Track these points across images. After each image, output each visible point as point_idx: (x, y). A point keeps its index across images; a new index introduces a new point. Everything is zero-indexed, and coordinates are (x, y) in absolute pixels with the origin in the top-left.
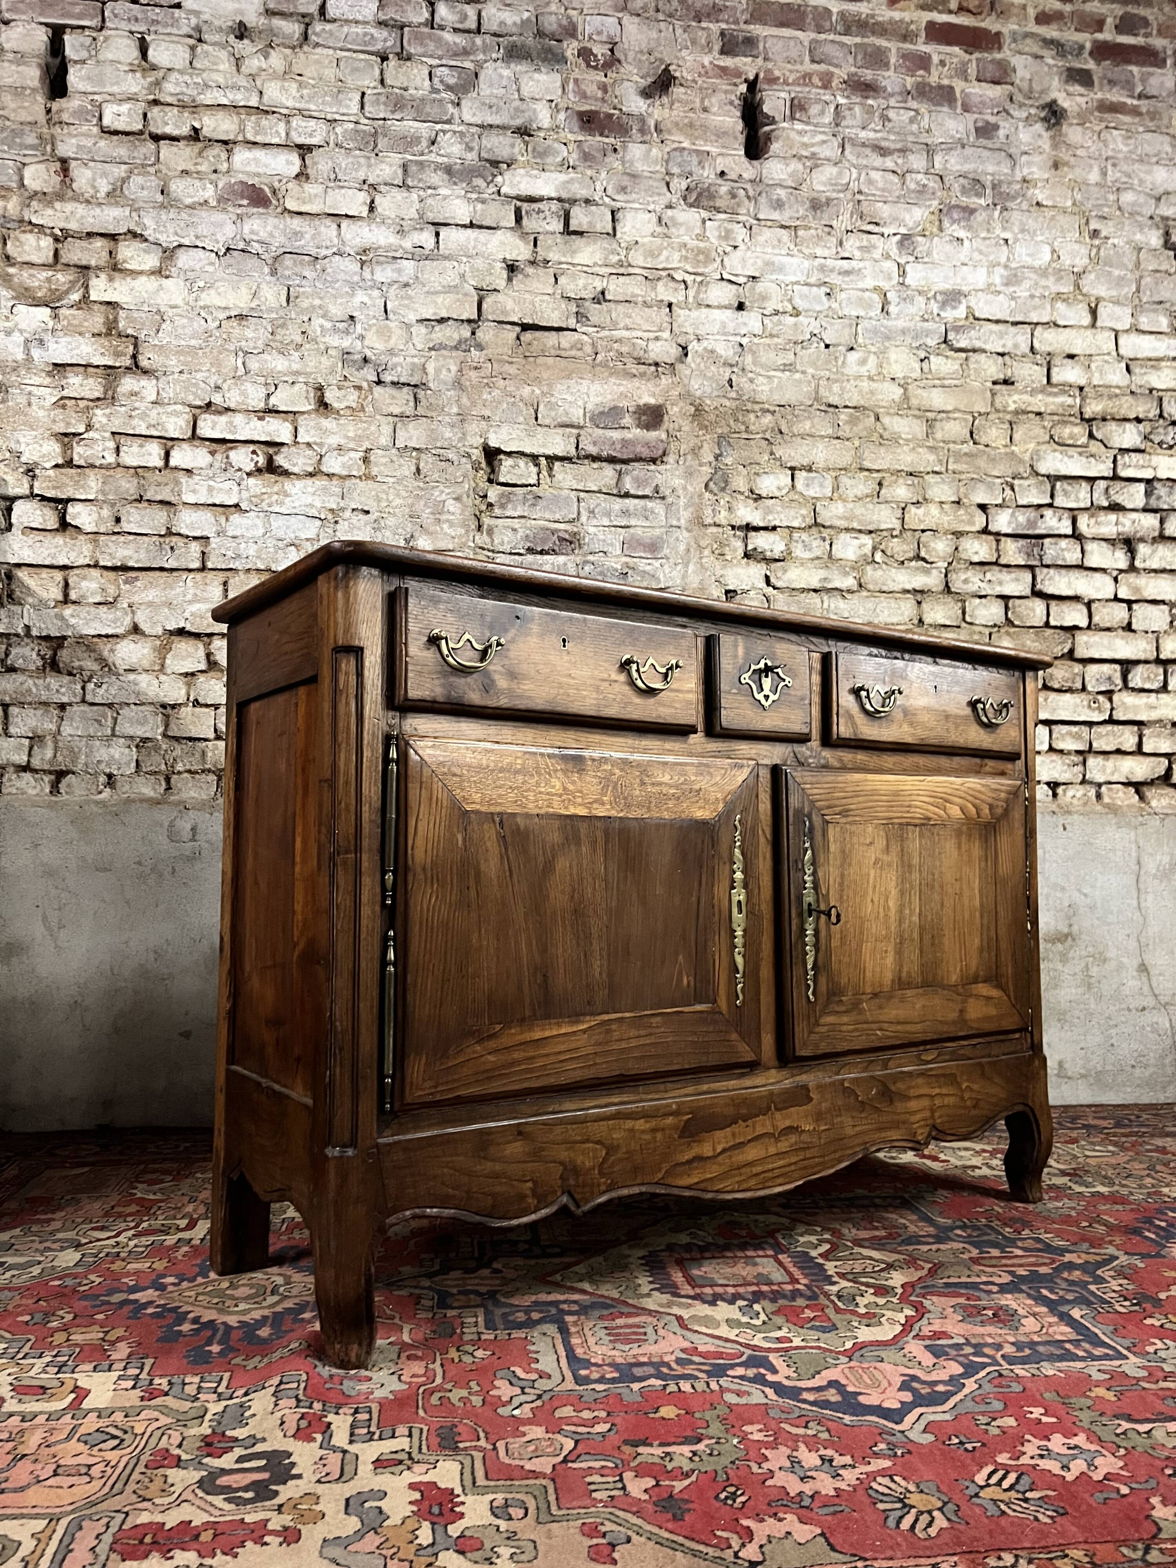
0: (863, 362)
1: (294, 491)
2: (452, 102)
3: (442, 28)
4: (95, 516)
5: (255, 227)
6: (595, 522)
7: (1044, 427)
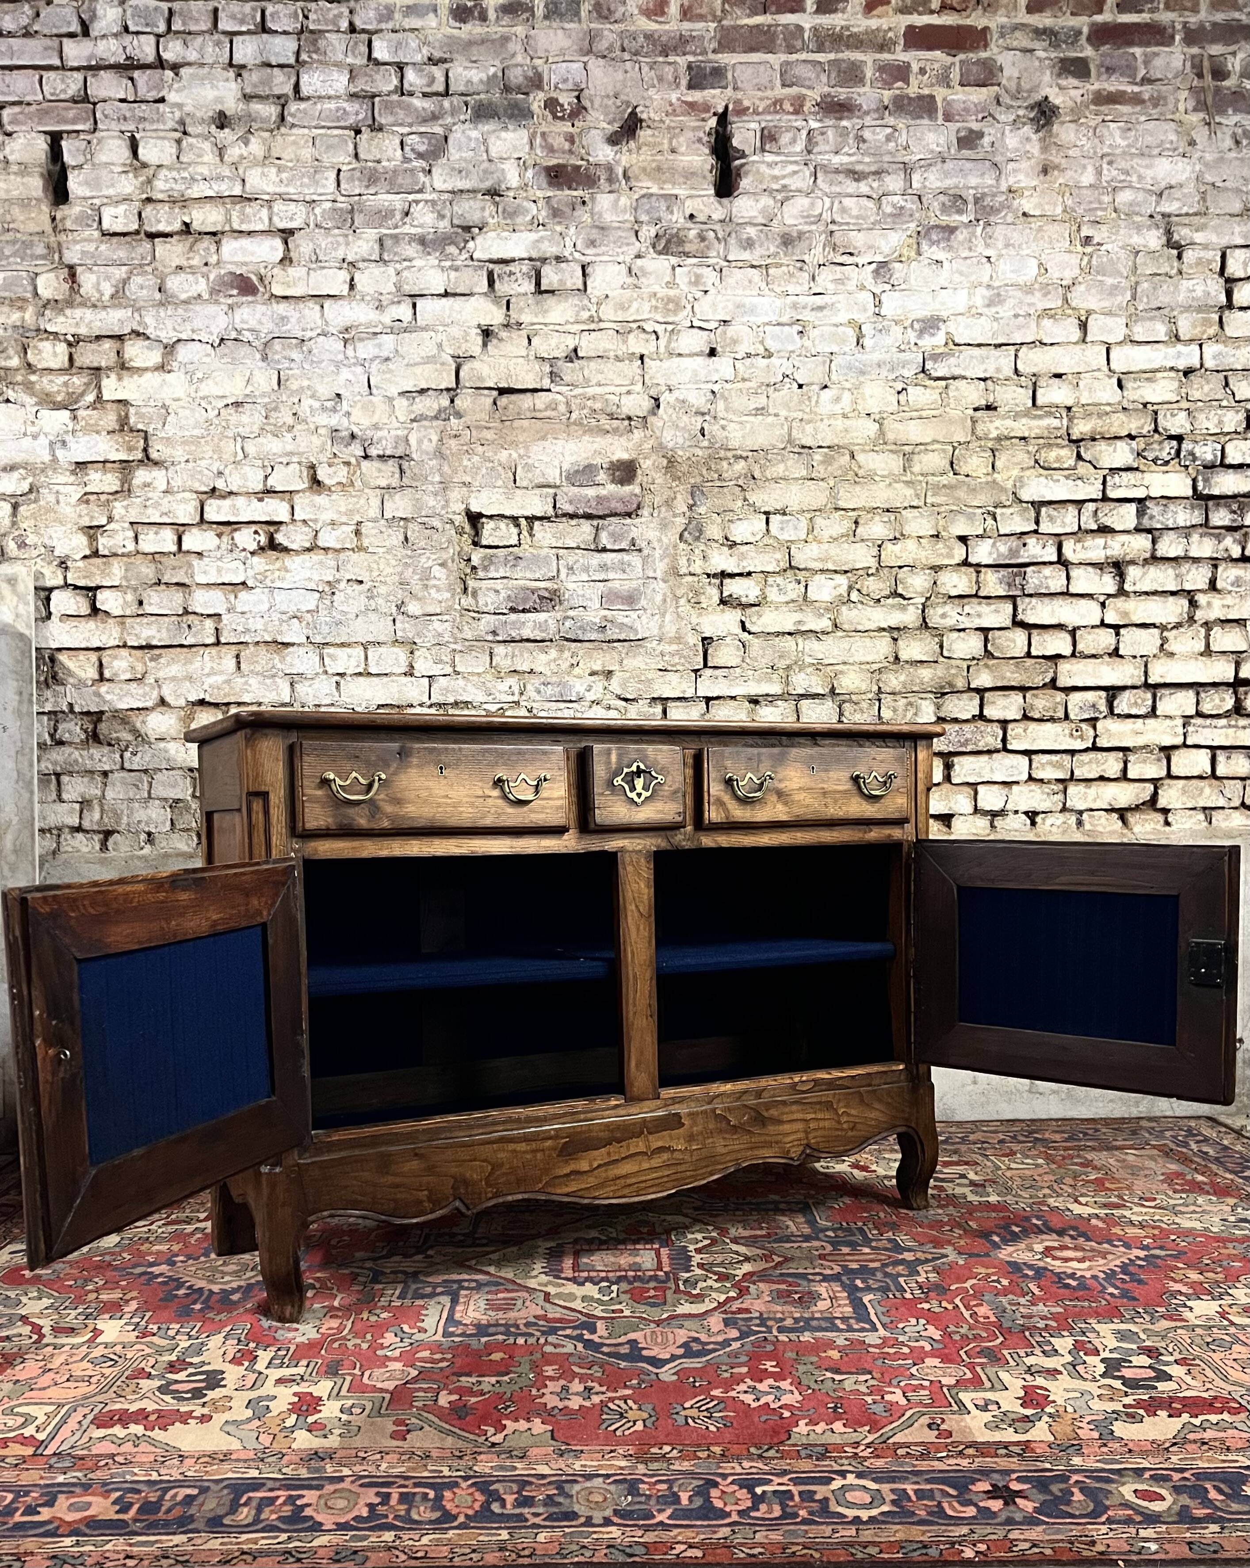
0: (838, 399)
1: (293, 566)
2: (424, 170)
3: (411, 94)
4: (121, 601)
5: (245, 316)
6: (574, 578)
7: (1028, 452)
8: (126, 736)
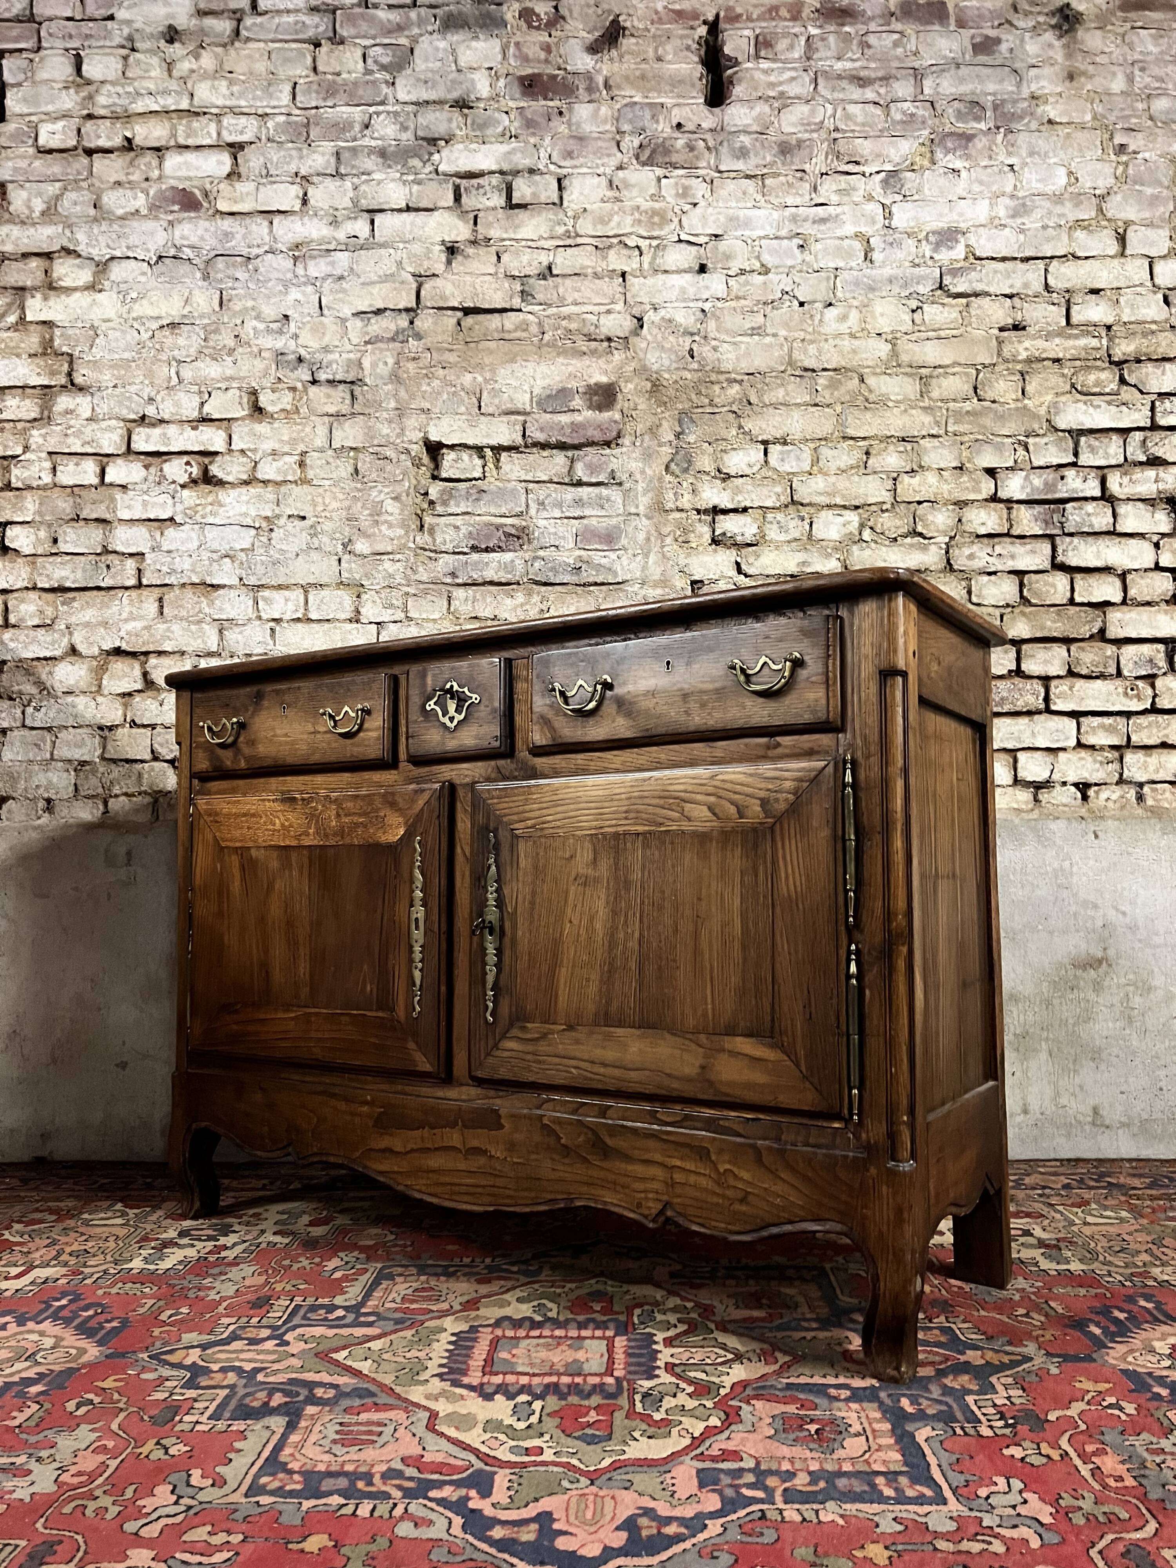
0: (844, 318)
1: (228, 500)
2: (387, 82)
3: (376, 6)
4: (33, 538)
5: (186, 232)
6: (545, 514)
7: (1063, 375)
8: (29, 688)
